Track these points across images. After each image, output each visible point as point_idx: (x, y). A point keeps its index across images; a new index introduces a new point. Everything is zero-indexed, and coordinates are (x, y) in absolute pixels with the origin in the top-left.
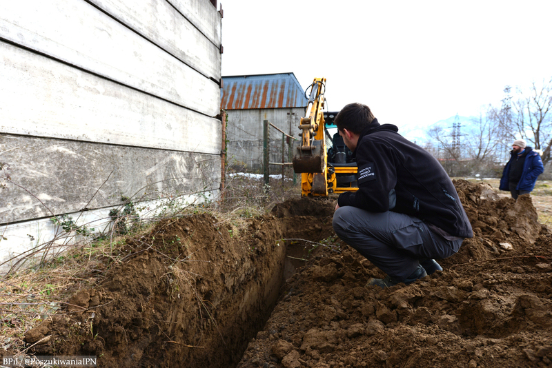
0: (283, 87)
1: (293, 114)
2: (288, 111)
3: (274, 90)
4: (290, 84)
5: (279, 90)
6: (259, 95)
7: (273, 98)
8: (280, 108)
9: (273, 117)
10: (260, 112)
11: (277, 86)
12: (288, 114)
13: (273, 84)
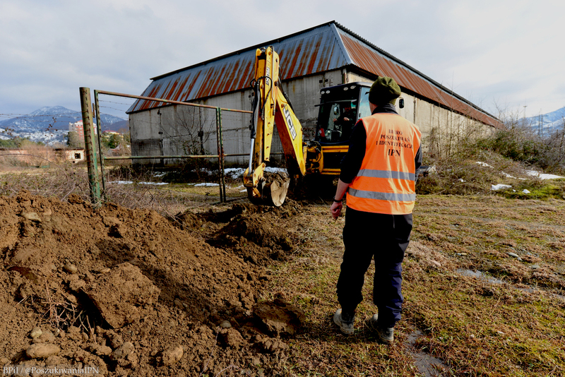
0: (318, 45)
1: (327, 81)
2: (320, 78)
3: (308, 51)
4: (328, 38)
5: (313, 49)
6: (288, 62)
7: (304, 62)
8: (309, 75)
9: (302, 89)
10: (287, 84)
11: (311, 45)
12: (321, 82)
13: (308, 43)
